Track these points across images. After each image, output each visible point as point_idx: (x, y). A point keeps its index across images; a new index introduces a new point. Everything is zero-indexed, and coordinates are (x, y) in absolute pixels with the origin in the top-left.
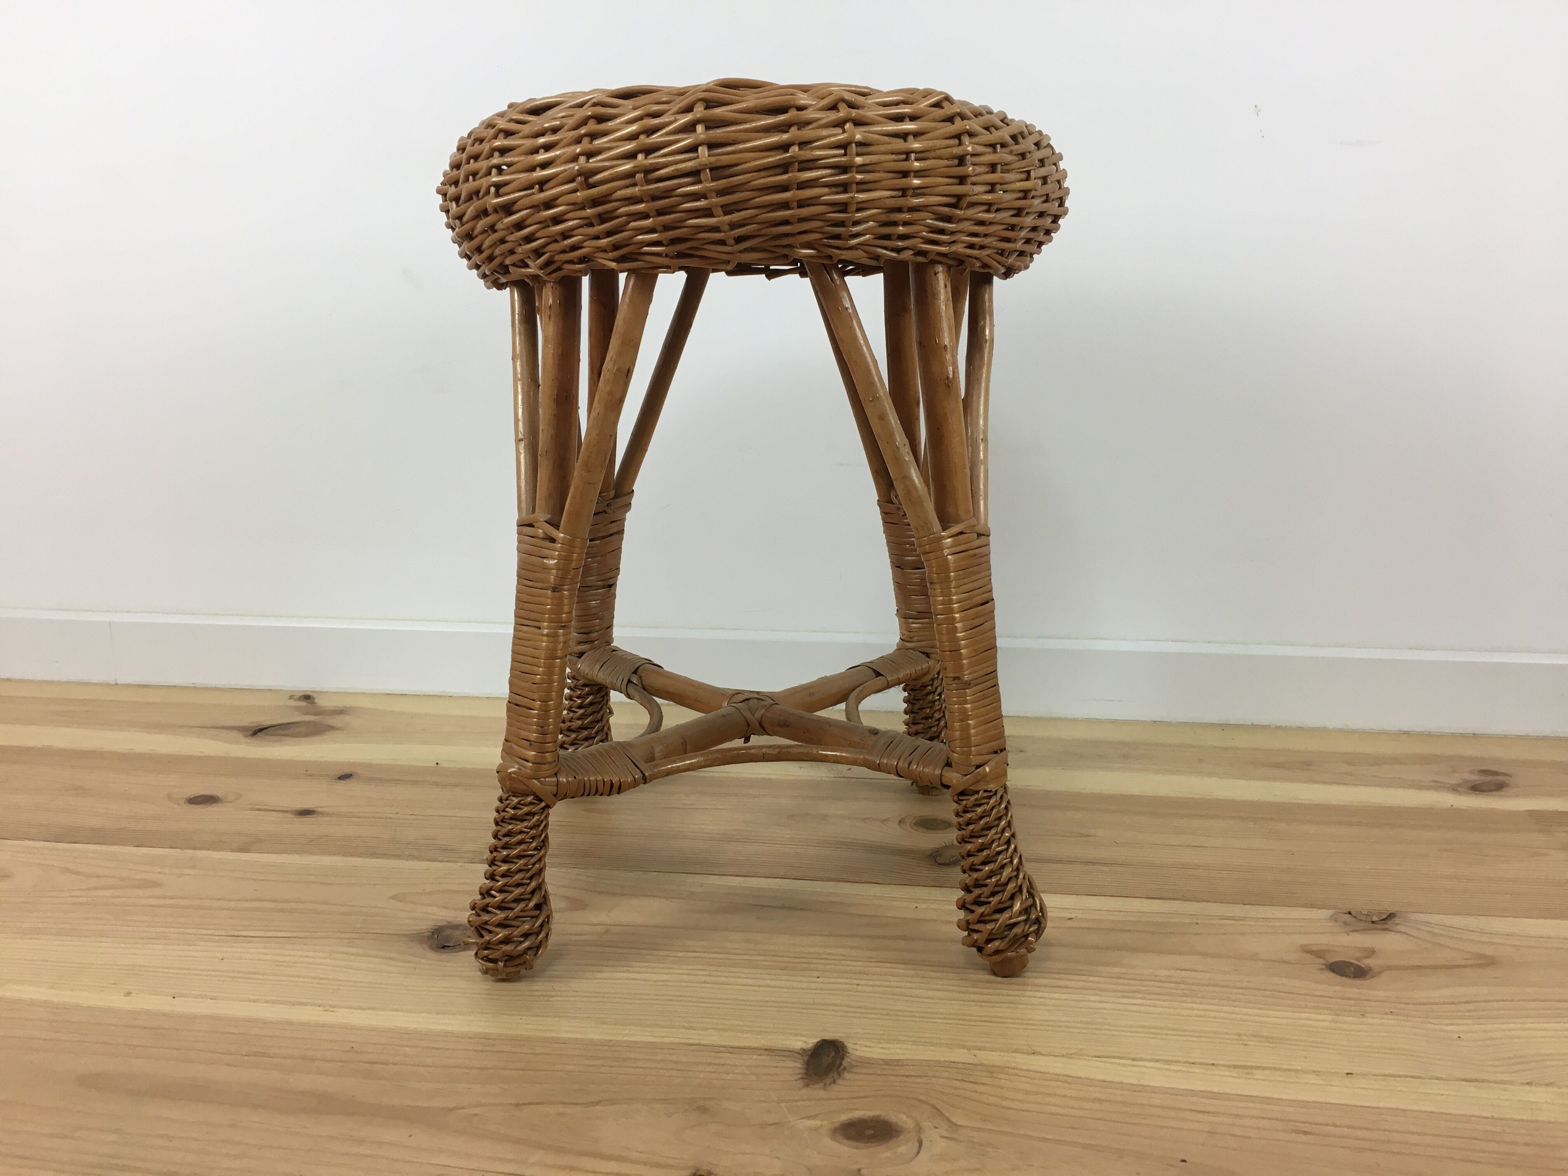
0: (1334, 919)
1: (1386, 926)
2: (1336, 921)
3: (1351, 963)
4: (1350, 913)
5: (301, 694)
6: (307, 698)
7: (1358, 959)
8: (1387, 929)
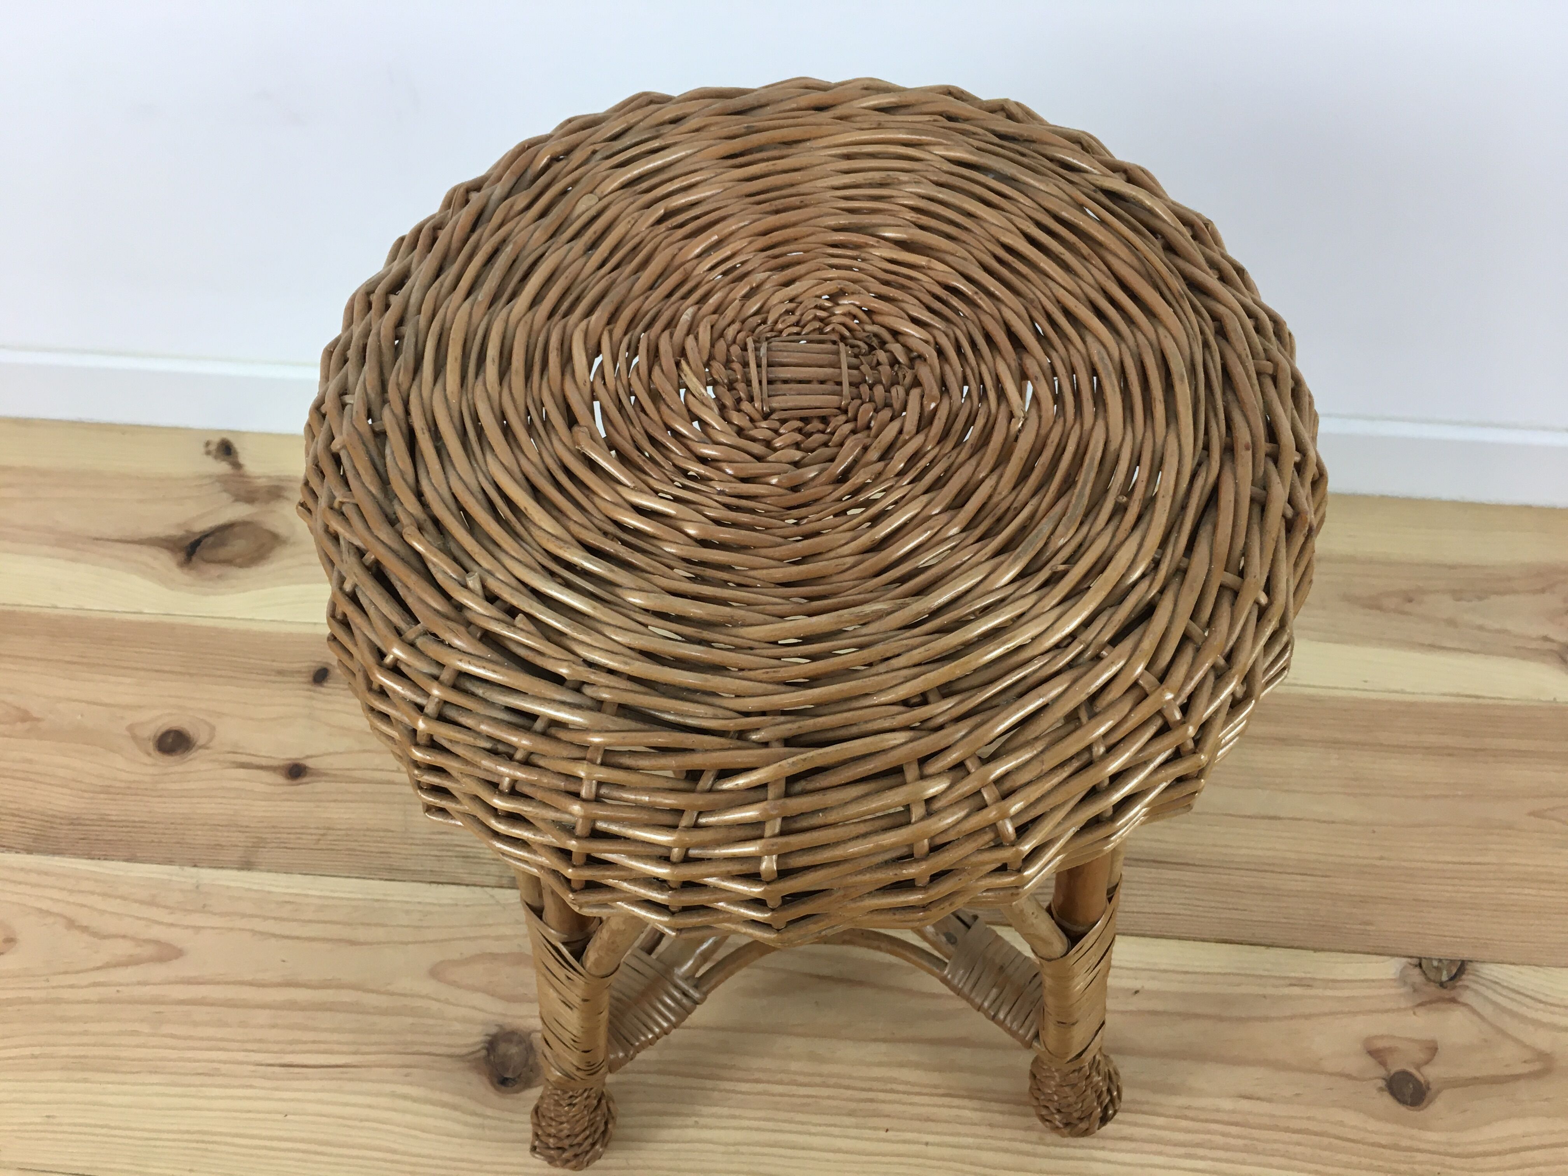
0: (1402, 979)
1: (1453, 993)
2: (1405, 983)
3: (1411, 1075)
4: (1420, 965)
5: (216, 439)
6: (226, 450)
7: (1418, 1067)
8: (1453, 1000)
